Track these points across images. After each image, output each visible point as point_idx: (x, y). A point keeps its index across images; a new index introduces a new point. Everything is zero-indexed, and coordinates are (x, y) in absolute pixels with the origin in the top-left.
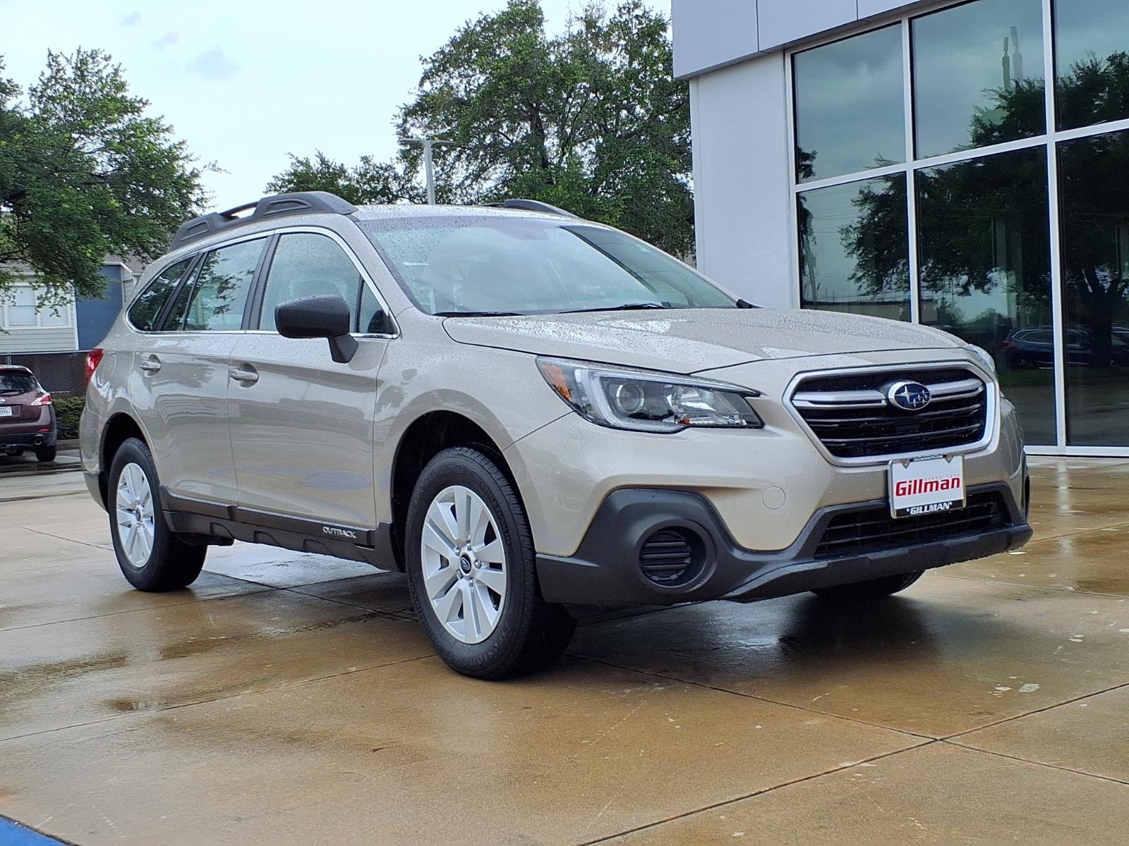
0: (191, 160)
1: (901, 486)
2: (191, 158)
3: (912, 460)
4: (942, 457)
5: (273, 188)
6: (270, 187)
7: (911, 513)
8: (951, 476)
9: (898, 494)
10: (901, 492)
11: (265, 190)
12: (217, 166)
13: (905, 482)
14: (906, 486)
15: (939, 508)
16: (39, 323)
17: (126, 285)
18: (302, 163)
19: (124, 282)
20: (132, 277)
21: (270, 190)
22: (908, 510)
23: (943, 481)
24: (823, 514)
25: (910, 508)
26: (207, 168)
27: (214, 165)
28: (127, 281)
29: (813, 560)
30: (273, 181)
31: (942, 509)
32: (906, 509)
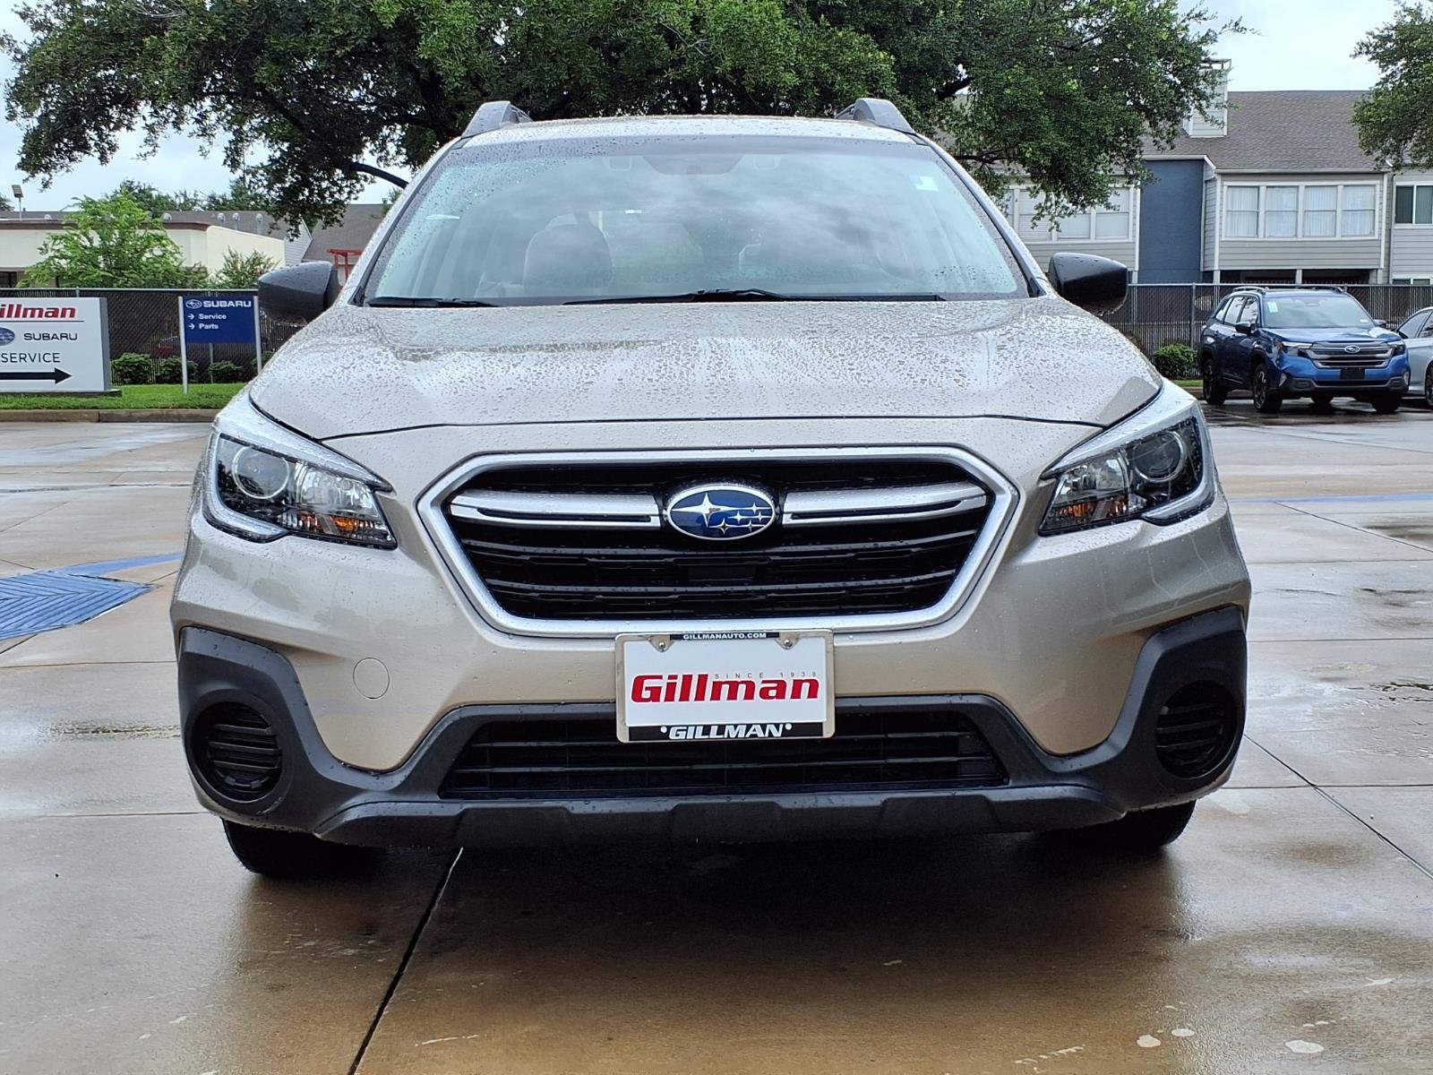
0: (1205, 19)
1: (647, 683)
2: (1205, 16)
3: (678, 637)
4: (765, 635)
5: (1365, 49)
6: (1361, 48)
7: (672, 736)
8: (793, 675)
9: (637, 697)
10: (646, 694)
11: (1354, 53)
12: (1241, 25)
13: (660, 677)
14: (663, 684)
15: (750, 732)
16: (1093, 236)
17: (1209, 185)
18: (1409, 11)
19: (1206, 182)
20: (1214, 175)
21: (1360, 53)
22: (664, 730)
23: (764, 682)
24: (457, 718)
25: (669, 728)
26: (1227, 28)
27: (1237, 24)
28: (1210, 181)
29: (438, 798)
30: (1366, 40)
31: (761, 735)
32: (660, 727)
